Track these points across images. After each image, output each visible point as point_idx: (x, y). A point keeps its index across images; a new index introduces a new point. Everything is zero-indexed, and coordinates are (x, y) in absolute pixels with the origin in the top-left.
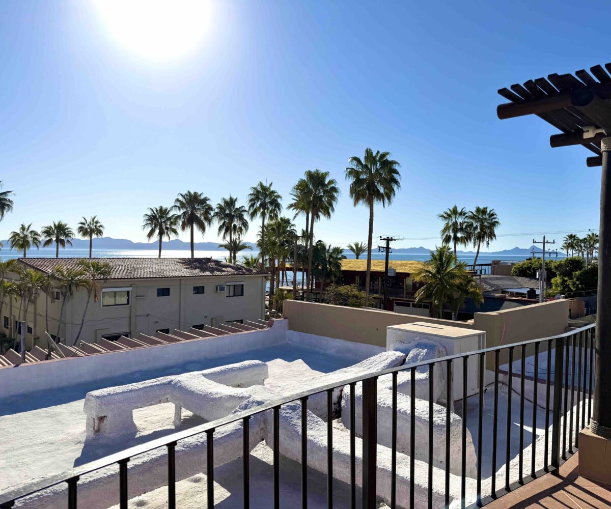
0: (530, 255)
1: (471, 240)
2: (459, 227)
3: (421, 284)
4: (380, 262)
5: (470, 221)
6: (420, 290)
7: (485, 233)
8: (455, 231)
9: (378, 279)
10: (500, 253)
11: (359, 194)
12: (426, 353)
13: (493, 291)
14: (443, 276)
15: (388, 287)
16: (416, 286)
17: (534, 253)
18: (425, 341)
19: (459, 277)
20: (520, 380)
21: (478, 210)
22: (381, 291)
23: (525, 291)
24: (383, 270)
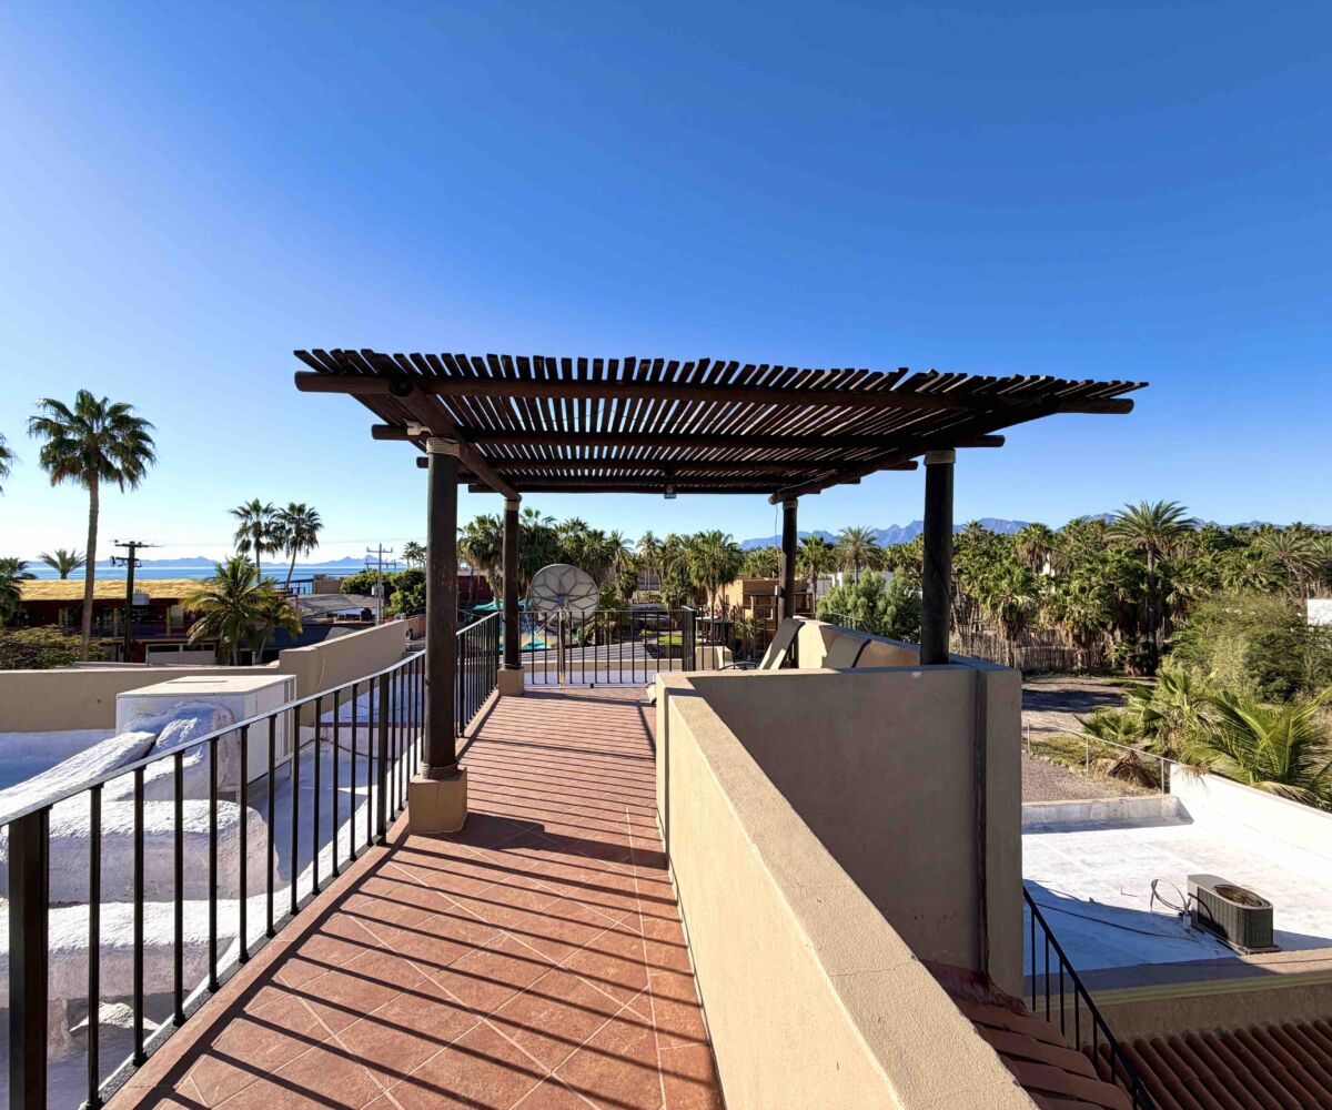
0: (364, 567)
1: (281, 548)
2: (263, 529)
3: (200, 614)
4: (115, 584)
5: (280, 521)
6: (197, 624)
7: (303, 538)
8: (258, 534)
9: (112, 611)
10: (326, 564)
11: (64, 465)
12: (196, 725)
13: (315, 616)
14: (238, 601)
15: (134, 623)
16: (189, 619)
17: (368, 564)
18: (195, 705)
19: (263, 600)
20: (350, 730)
21: (292, 507)
22: (119, 631)
23: (358, 612)
24: (123, 595)
